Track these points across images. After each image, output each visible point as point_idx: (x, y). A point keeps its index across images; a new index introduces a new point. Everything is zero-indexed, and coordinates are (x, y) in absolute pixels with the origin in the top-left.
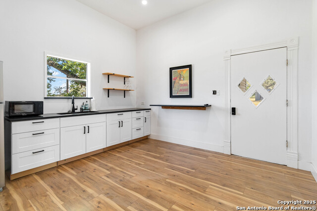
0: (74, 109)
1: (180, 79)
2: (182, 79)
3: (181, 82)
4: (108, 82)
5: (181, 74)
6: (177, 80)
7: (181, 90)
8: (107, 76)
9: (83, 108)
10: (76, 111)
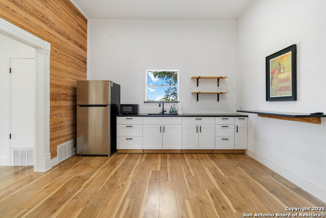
0: (163, 111)
1: (279, 72)
2: (282, 71)
3: (281, 76)
4: (198, 86)
5: (281, 63)
6: (275, 74)
7: (280, 89)
8: (196, 80)
9: (171, 111)
10: (165, 113)
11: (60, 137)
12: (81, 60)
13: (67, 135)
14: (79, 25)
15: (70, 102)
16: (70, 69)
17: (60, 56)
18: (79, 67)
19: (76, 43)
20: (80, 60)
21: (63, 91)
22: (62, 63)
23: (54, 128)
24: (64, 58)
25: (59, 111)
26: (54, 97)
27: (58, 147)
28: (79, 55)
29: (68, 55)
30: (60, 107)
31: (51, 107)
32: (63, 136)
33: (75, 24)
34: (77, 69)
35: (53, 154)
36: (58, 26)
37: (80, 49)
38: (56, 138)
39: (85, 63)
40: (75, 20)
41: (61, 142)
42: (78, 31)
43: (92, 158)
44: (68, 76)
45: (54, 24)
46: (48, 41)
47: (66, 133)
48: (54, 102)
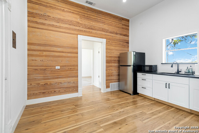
0: (178, 71)
9: (187, 71)
10: (180, 73)
11: (111, 80)
12: (125, 42)
13: (116, 79)
14: (123, 25)
15: (117, 64)
16: (117, 48)
17: (111, 43)
18: (123, 46)
19: (121, 34)
20: (123, 42)
21: (113, 59)
22: (112, 46)
23: (108, 75)
24: (114, 43)
25: (111, 68)
26: (108, 62)
27: (110, 84)
28: (124, 40)
29: (116, 42)
30: (111, 66)
31: (106, 66)
32: (113, 80)
33: (121, 26)
34: (122, 47)
35: (108, 87)
36: (110, 30)
37: (124, 37)
38: (109, 80)
39: (128, 43)
40: (120, 23)
41: (112, 82)
42: (123, 28)
43: (124, 93)
44: (116, 51)
45: (108, 30)
46: (105, 38)
47: (115, 78)
48: (108, 64)
